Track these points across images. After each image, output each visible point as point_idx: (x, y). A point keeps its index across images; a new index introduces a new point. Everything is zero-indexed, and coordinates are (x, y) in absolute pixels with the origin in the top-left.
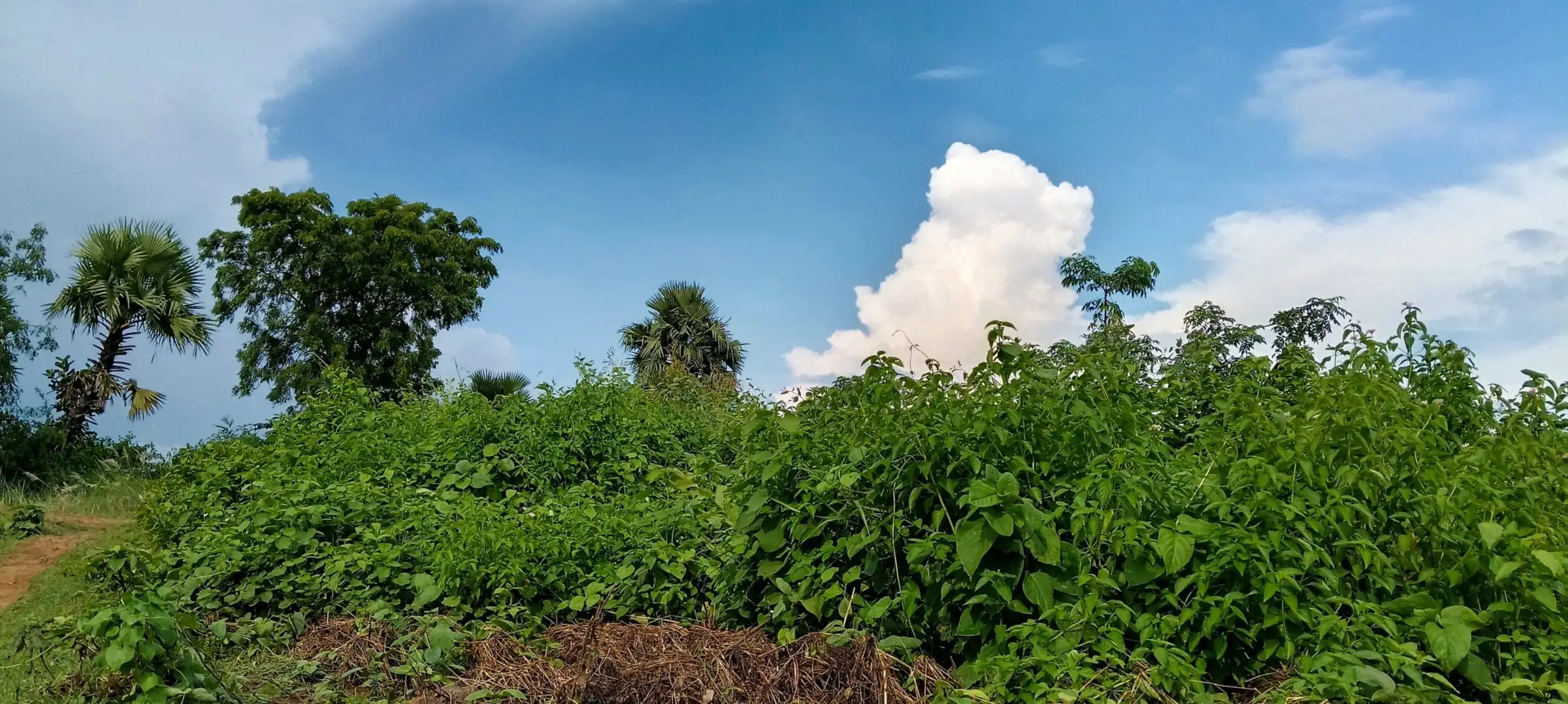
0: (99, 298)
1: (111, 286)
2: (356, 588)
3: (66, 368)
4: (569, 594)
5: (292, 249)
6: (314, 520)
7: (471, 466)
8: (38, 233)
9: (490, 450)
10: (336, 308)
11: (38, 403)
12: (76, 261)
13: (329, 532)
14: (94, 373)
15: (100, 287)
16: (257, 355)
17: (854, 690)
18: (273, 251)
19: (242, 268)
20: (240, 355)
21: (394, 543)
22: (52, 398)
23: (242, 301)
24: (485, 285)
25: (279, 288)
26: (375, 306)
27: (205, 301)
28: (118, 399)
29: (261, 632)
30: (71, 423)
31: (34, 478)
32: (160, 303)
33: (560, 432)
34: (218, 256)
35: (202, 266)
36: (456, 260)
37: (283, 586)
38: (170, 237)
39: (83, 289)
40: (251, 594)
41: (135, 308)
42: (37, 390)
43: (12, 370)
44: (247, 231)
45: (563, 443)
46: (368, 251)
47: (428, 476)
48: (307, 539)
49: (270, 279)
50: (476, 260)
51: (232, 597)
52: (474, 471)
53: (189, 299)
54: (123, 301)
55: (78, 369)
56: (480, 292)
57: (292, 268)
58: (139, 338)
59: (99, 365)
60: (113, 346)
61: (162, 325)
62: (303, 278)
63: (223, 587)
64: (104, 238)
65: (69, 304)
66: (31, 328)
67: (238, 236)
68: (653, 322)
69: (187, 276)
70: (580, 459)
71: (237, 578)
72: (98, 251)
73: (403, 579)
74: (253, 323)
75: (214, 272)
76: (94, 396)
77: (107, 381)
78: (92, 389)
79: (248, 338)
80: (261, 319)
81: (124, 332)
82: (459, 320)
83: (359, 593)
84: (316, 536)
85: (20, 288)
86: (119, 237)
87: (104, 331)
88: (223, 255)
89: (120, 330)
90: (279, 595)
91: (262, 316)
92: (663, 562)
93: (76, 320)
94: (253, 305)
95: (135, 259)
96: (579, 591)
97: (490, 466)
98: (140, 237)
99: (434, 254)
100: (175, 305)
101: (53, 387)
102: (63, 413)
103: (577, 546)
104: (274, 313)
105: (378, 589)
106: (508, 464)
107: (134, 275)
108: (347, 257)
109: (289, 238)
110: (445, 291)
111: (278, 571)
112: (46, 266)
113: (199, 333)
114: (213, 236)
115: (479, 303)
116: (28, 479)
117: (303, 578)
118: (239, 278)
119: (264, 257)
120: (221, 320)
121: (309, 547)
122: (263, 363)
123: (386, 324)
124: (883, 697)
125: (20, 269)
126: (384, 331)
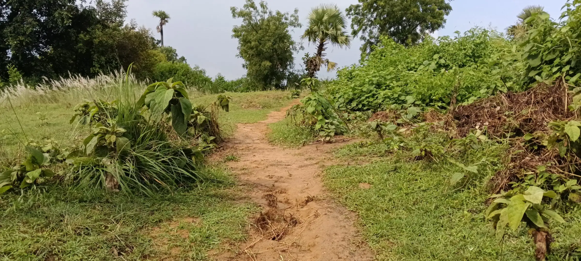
0: (316, 32)
1: (319, 28)
2: (387, 101)
3: (308, 57)
4: (463, 101)
5: (376, 9)
6: (374, 82)
7: (428, 62)
8: (296, 11)
9: (436, 56)
10: (392, 29)
11: (301, 68)
12: (308, 20)
13: (379, 86)
14: (316, 58)
15: (315, 28)
16: (366, 48)
17: (554, 98)
18: (370, 10)
19: (360, 17)
20: (361, 49)
21: (399, 87)
22: (304, 67)
23: (360, 29)
24: (447, 14)
25: (372, 23)
26: (406, 27)
27: (348, 31)
28: (323, 65)
29: (358, 115)
30: (310, 74)
31: (297, 84)
32: (334, 32)
33: (462, 48)
34: (352, 14)
35: (347, 18)
36: (436, 5)
37: (365, 102)
38: (336, 8)
39: (311, 29)
40: (355, 105)
41: (327, 35)
42: (300, 64)
43: (292, 58)
44: (361, 4)
45: (464, 52)
46: (403, 6)
47: (414, 68)
48: (372, 88)
49: (369, 20)
50: (443, 5)
51: (350, 106)
52: (430, 64)
53: (343, 30)
54: (323, 32)
55: (311, 57)
56: (445, 17)
57: (377, 16)
58: (329, 44)
59: (317, 55)
60: (321, 48)
61: (335, 39)
62: (380, 19)
63: (347, 103)
64: (316, 12)
65: (307, 35)
66: (296, 43)
67: (358, 6)
68: (520, 24)
69: (342, 22)
70: (470, 57)
71: (351, 101)
72: (314, 16)
73: (402, 98)
74: (364, 37)
75: (351, 20)
76: (316, 65)
77: (320, 60)
78: (316, 63)
79: (363, 42)
80: (366, 35)
81: (324, 43)
82: (437, 29)
83: (388, 102)
84: (375, 87)
85: (292, 30)
86: (320, 11)
87: (318, 43)
88: (353, 13)
89: (323, 43)
90: (364, 105)
91: (367, 34)
92: (498, 86)
93: (309, 40)
94: (364, 30)
95: (325, 18)
96: (466, 100)
97: (436, 62)
98: (327, 10)
99: (427, 5)
100: (339, 32)
101: (304, 63)
102: (308, 71)
103: (466, 84)
104: (371, 32)
105: (394, 101)
106: (442, 61)
107: (326, 23)
108: (395, 9)
109: (375, 4)
110: (432, 18)
111: (363, 98)
112: (299, 22)
113: (347, 42)
114: (350, 7)
115: (445, 22)
116: (296, 85)
117: (371, 99)
118: (359, 21)
119: (367, 13)
120: (354, 37)
121: (373, 91)
122: (368, 51)
123: (410, 33)
124: (565, 99)
125: (292, 24)
126: (409, 36)
